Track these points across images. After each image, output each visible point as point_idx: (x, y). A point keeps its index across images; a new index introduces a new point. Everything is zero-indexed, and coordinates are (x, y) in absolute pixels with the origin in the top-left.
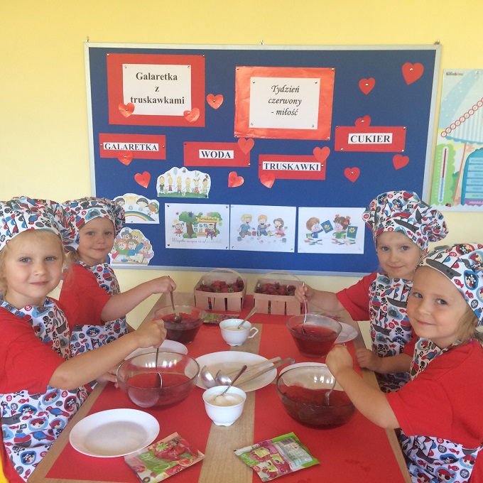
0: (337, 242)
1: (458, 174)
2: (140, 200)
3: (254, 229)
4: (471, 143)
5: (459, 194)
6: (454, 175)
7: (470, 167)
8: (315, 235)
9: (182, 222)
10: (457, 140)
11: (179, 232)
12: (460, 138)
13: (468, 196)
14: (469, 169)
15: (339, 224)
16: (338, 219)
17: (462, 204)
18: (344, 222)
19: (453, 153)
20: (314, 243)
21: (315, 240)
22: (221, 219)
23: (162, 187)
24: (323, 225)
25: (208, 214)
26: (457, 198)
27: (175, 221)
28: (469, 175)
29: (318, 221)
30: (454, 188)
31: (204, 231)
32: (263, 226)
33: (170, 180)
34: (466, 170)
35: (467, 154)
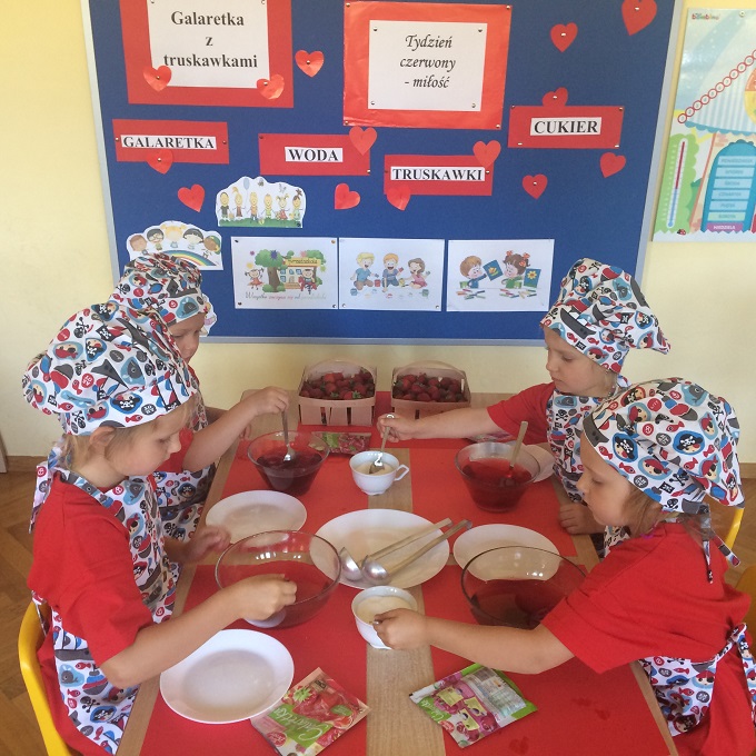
0: (508, 294)
1: (700, 181)
2: (189, 232)
3: (377, 276)
4: (724, 132)
5: (699, 215)
6: (693, 185)
7: (720, 172)
8: (474, 283)
9: (260, 267)
10: (701, 128)
11: (256, 283)
12: (707, 124)
13: (712, 217)
14: (718, 174)
15: (511, 266)
16: (510, 258)
17: (703, 230)
18: (519, 262)
19: (695, 148)
20: (472, 297)
21: (474, 291)
22: (324, 262)
23: (225, 210)
24: (486, 267)
25: (303, 254)
26: (695, 221)
27: (249, 265)
28: (718, 183)
29: (479, 262)
30: (693, 205)
31: (296, 280)
32: (391, 272)
33: (238, 197)
34: (712, 177)
35: (717, 150)
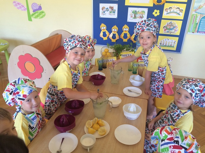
1: (198, 23)
4: (203, 14)
5: (197, 29)
6: (196, 24)
7: (202, 22)
10: (198, 13)
12: (200, 12)
13: (199, 30)
14: (201, 22)
17: (198, 32)
19: (197, 17)
25: (141, 11)
27: (131, 13)
28: (201, 24)
30: (196, 28)
34: (200, 22)
35: (201, 18)
